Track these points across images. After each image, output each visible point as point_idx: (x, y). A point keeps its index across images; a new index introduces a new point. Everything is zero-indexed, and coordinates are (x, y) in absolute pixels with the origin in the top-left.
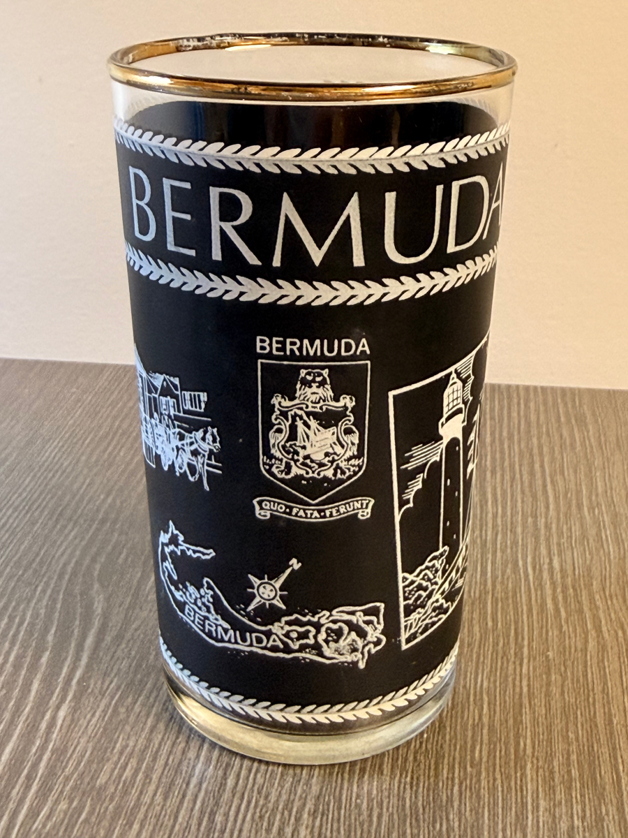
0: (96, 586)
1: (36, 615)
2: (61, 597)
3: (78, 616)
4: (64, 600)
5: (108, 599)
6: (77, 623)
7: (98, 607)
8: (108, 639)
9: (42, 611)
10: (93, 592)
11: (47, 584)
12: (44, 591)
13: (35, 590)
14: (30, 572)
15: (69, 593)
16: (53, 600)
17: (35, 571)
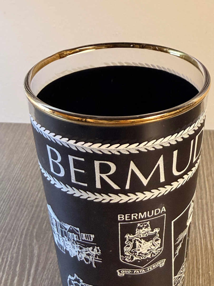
0: (35, 241)
1: (12, 258)
2: (21, 247)
3: (28, 257)
4: (23, 248)
5: (39, 248)
6: (28, 261)
7: (36, 252)
8: (40, 269)
9: (15, 255)
10: (34, 244)
11: (16, 240)
12: (15, 244)
13: (12, 244)
14: (10, 234)
15: (25, 245)
16: (19, 248)
17: (12, 234)
